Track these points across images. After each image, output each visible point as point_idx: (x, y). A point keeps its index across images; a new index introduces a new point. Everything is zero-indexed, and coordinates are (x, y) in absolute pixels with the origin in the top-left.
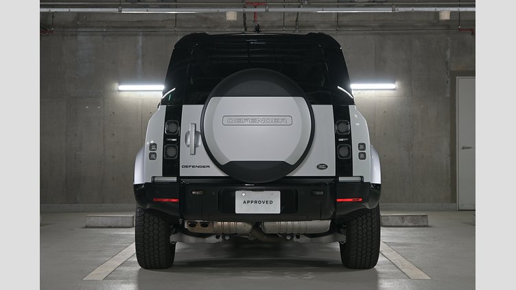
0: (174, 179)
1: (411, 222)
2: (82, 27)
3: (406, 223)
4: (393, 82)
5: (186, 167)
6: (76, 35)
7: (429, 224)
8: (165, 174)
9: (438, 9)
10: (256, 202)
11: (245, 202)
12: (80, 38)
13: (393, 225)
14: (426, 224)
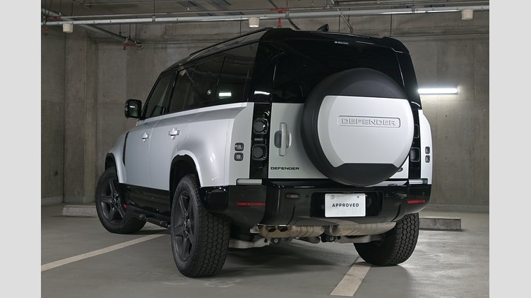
0: (259, 182)
1: (443, 225)
2: (171, 41)
3: (438, 226)
4: (456, 86)
5: (275, 168)
6: (166, 48)
7: (462, 228)
8: (251, 177)
9: (460, 8)
10: (344, 205)
11: (334, 205)
12: (169, 51)
13: (424, 227)
14: (459, 228)
